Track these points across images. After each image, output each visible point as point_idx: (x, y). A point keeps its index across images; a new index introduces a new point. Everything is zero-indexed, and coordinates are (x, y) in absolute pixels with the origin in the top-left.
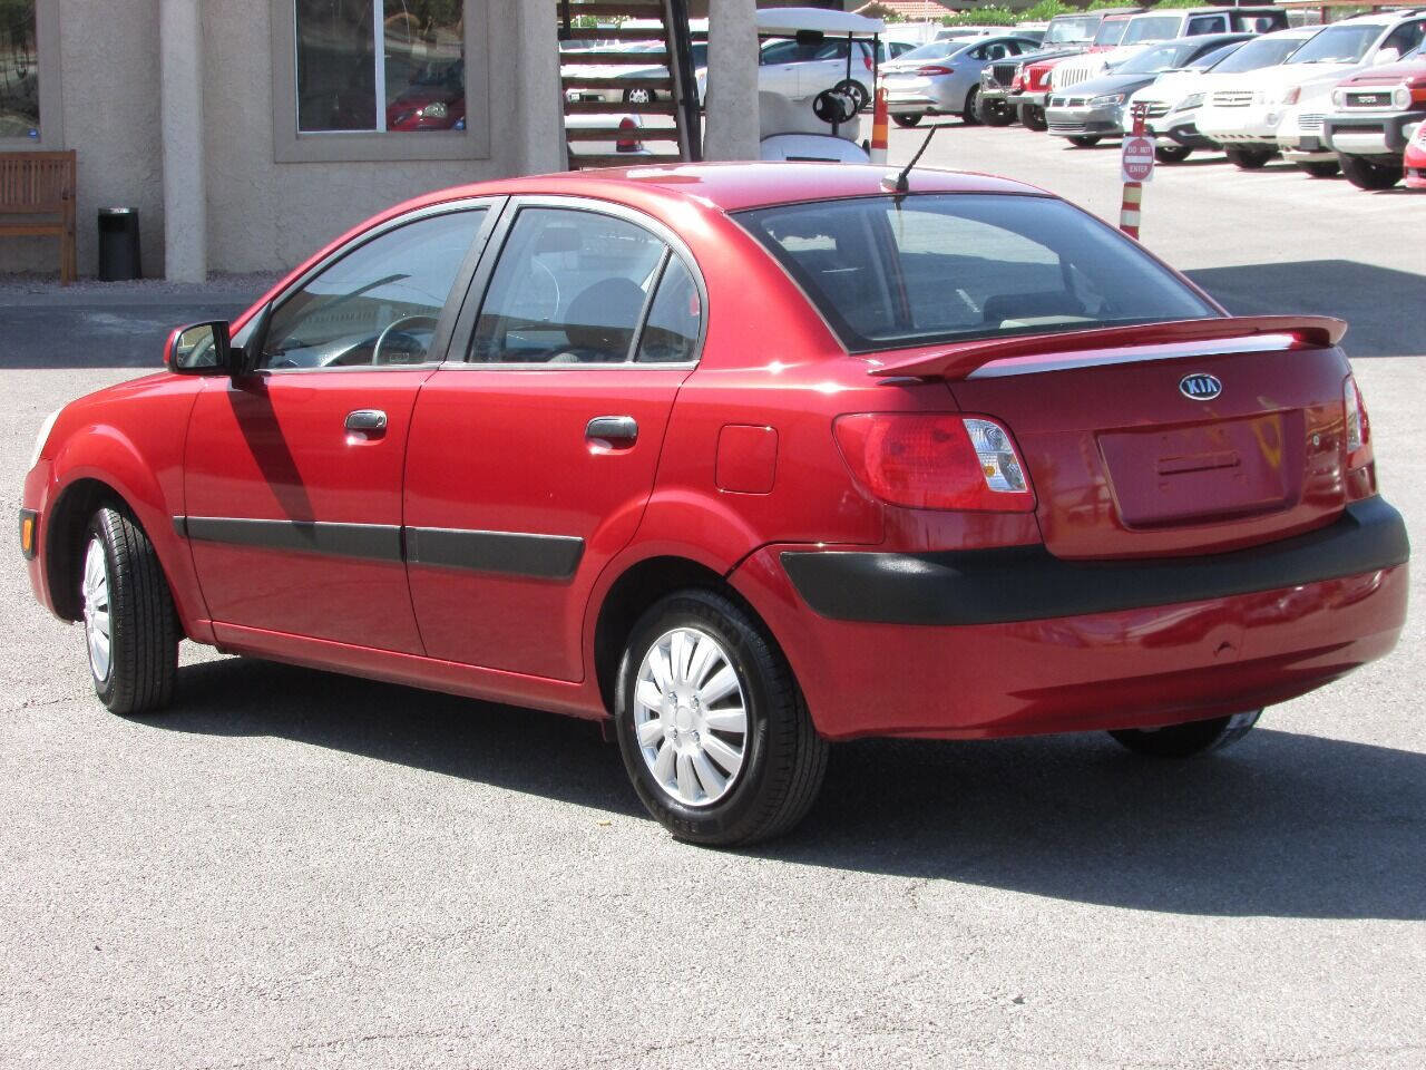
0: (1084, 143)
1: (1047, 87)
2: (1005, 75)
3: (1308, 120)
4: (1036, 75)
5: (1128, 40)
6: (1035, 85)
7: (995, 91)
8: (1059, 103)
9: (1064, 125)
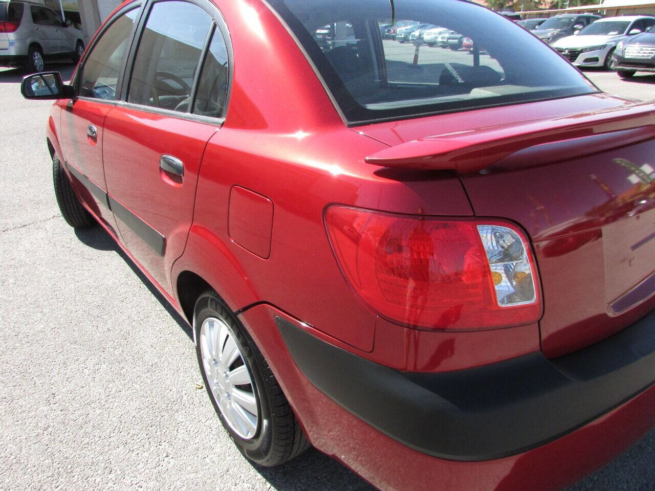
0: (402, 42)
1: (396, 33)
2: (389, 31)
3: (443, 38)
4: (394, 31)
5: (410, 25)
6: (394, 32)
7: (387, 34)
8: (398, 35)
9: (399, 39)
